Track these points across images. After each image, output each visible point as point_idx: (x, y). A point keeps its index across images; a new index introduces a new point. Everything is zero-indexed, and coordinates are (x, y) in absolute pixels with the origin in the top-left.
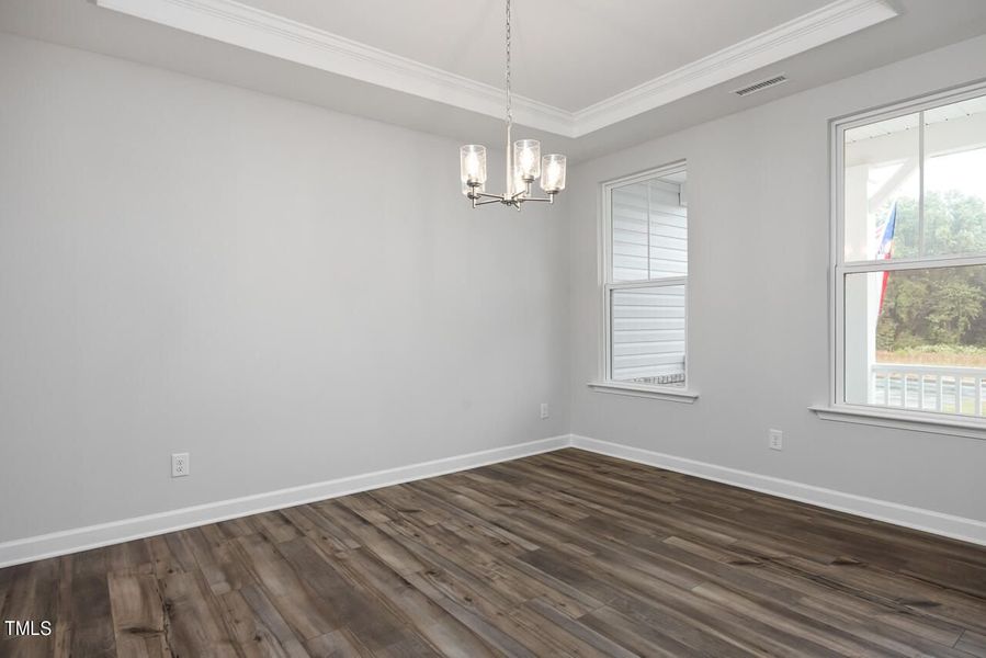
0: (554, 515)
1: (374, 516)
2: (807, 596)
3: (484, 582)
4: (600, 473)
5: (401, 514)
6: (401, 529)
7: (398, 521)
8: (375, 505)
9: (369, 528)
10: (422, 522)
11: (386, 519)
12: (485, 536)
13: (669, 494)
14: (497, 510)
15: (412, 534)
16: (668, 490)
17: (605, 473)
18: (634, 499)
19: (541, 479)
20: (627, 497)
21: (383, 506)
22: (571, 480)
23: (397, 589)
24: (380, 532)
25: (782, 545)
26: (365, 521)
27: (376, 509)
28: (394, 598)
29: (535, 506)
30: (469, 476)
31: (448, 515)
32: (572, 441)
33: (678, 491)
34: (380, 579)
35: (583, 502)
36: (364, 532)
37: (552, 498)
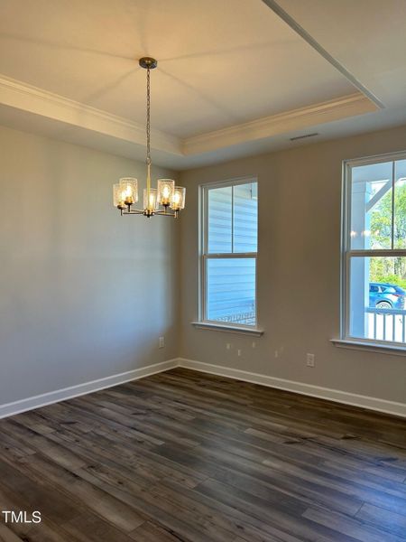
0: (172, 418)
1: (42, 428)
2: (328, 460)
3: (130, 470)
4: (200, 386)
5: (62, 425)
6: (64, 437)
7: (61, 431)
8: (41, 420)
9: (40, 438)
10: (80, 431)
11: (52, 430)
12: (126, 437)
13: (245, 398)
14: (131, 418)
15: (74, 440)
16: (245, 396)
17: (204, 386)
18: (224, 403)
19: (162, 393)
20: (219, 403)
21: (48, 421)
22: (182, 392)
23: (69, 481)
24: (49, 440)
25: (314, 429)
26: (36, 434)
27: (42, 423)
28: (68, 487)
29: (159, 414)
30: (109, 393)
31: (98, 424)
32: (180, 363)
33: (251, 396)
34: (55, 475)
35: (192, 408)
36: (36, 441)
37: (170, 407)
